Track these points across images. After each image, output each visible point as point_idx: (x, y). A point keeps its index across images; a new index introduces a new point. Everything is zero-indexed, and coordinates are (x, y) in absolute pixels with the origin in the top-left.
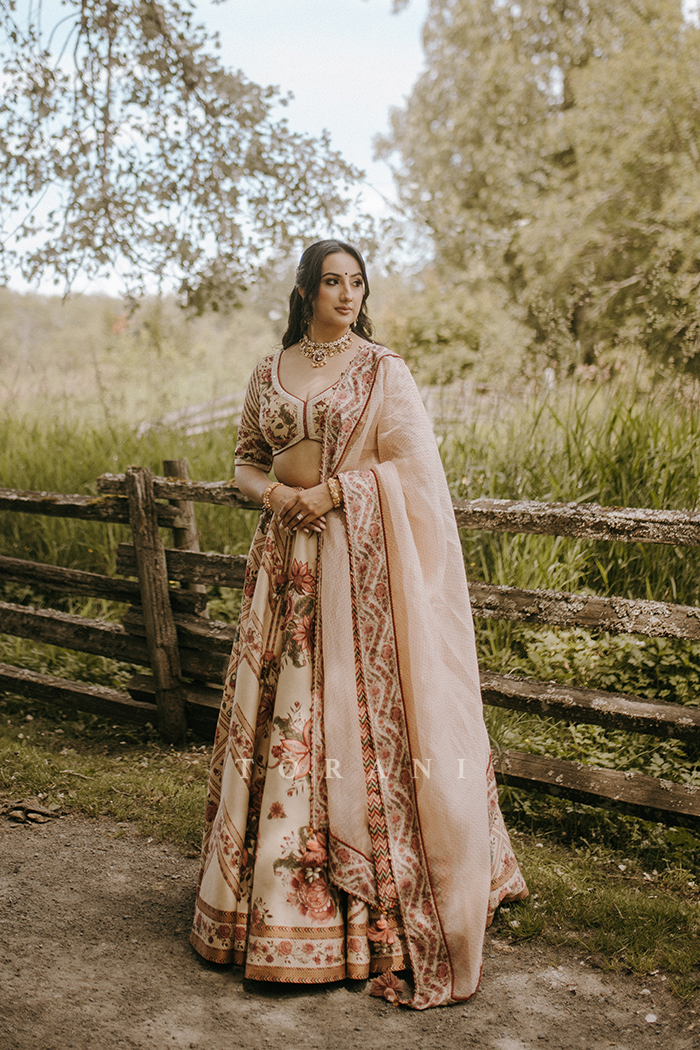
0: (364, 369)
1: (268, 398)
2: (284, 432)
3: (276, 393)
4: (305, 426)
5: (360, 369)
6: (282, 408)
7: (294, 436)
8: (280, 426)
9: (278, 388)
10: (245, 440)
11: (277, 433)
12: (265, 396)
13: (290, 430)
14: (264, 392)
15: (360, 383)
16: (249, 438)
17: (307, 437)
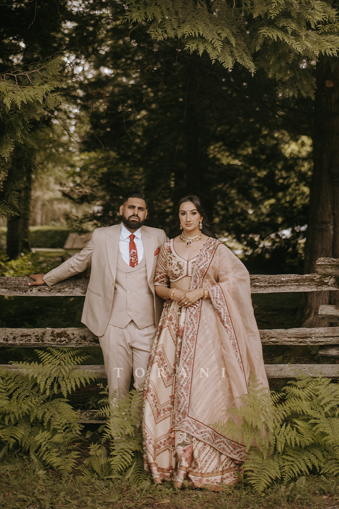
0: (210, 249)
1: (171, 258)
2: (178, 273)
3: (174, 256)
4: (187, 271)
5: (208, 248)
6: (178, 263)
7: (182, 274)
8: (176, 270)
9: (175, 255)
10: (160, 275)
11: (175, 272)
12: (170, 257)
13: (181, 272)
14: (169, 256)
15: (208, 254)
16: (162, 274)
17: (187, 275)
